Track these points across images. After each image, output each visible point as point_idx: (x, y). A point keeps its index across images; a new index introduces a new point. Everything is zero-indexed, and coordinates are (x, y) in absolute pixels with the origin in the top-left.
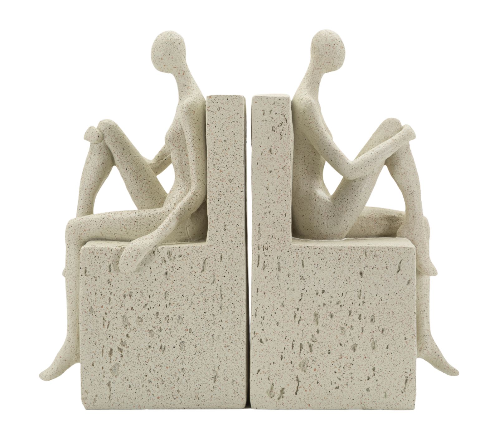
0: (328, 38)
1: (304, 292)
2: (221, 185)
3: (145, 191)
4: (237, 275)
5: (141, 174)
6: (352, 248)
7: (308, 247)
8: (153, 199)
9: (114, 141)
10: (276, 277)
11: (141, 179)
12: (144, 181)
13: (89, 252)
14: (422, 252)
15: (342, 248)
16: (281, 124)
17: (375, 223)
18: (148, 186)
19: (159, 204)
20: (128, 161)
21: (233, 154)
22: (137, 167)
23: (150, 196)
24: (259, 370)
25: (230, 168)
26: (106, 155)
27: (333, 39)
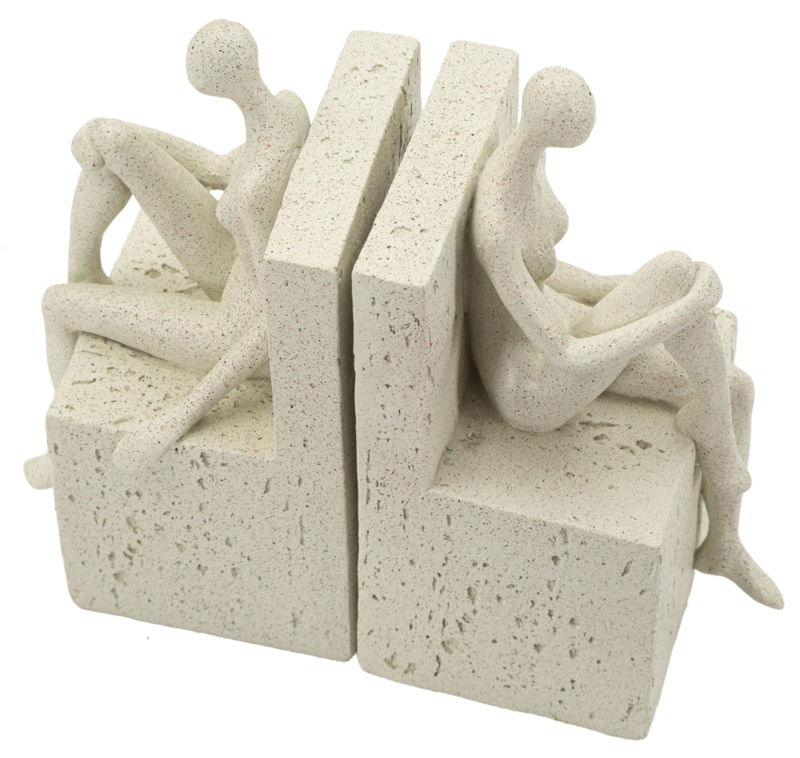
0: (551, 107)
1: (450, 556)
2: (295, 388)
3: (192, 254)
4: (330, 507)
5: (183, 227)
6: (542, 523)
7: (459, 501)
8: (209, 265)
9: (126, 174)
10: (400, 525)
11: (184, 235)
12: (189, 238)
13: (60, 425)
14: (718, 463)
15: (523, 518)
16: (408, 326)
17: (641, 381)
18: (198, 245)
19: (221, 272)
20: (156, 206)
21: (317, 351)
22: (175, 215)
23: (203, 262)
24: (372, 631)
25: (311, 369)
26: (114, 189)
27: (562, 110)
